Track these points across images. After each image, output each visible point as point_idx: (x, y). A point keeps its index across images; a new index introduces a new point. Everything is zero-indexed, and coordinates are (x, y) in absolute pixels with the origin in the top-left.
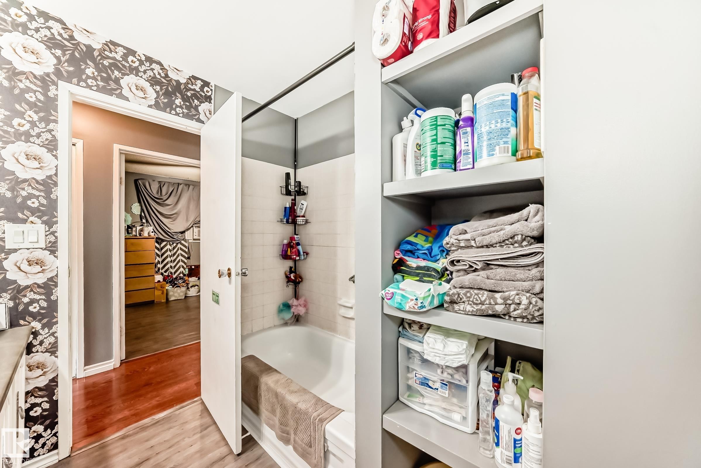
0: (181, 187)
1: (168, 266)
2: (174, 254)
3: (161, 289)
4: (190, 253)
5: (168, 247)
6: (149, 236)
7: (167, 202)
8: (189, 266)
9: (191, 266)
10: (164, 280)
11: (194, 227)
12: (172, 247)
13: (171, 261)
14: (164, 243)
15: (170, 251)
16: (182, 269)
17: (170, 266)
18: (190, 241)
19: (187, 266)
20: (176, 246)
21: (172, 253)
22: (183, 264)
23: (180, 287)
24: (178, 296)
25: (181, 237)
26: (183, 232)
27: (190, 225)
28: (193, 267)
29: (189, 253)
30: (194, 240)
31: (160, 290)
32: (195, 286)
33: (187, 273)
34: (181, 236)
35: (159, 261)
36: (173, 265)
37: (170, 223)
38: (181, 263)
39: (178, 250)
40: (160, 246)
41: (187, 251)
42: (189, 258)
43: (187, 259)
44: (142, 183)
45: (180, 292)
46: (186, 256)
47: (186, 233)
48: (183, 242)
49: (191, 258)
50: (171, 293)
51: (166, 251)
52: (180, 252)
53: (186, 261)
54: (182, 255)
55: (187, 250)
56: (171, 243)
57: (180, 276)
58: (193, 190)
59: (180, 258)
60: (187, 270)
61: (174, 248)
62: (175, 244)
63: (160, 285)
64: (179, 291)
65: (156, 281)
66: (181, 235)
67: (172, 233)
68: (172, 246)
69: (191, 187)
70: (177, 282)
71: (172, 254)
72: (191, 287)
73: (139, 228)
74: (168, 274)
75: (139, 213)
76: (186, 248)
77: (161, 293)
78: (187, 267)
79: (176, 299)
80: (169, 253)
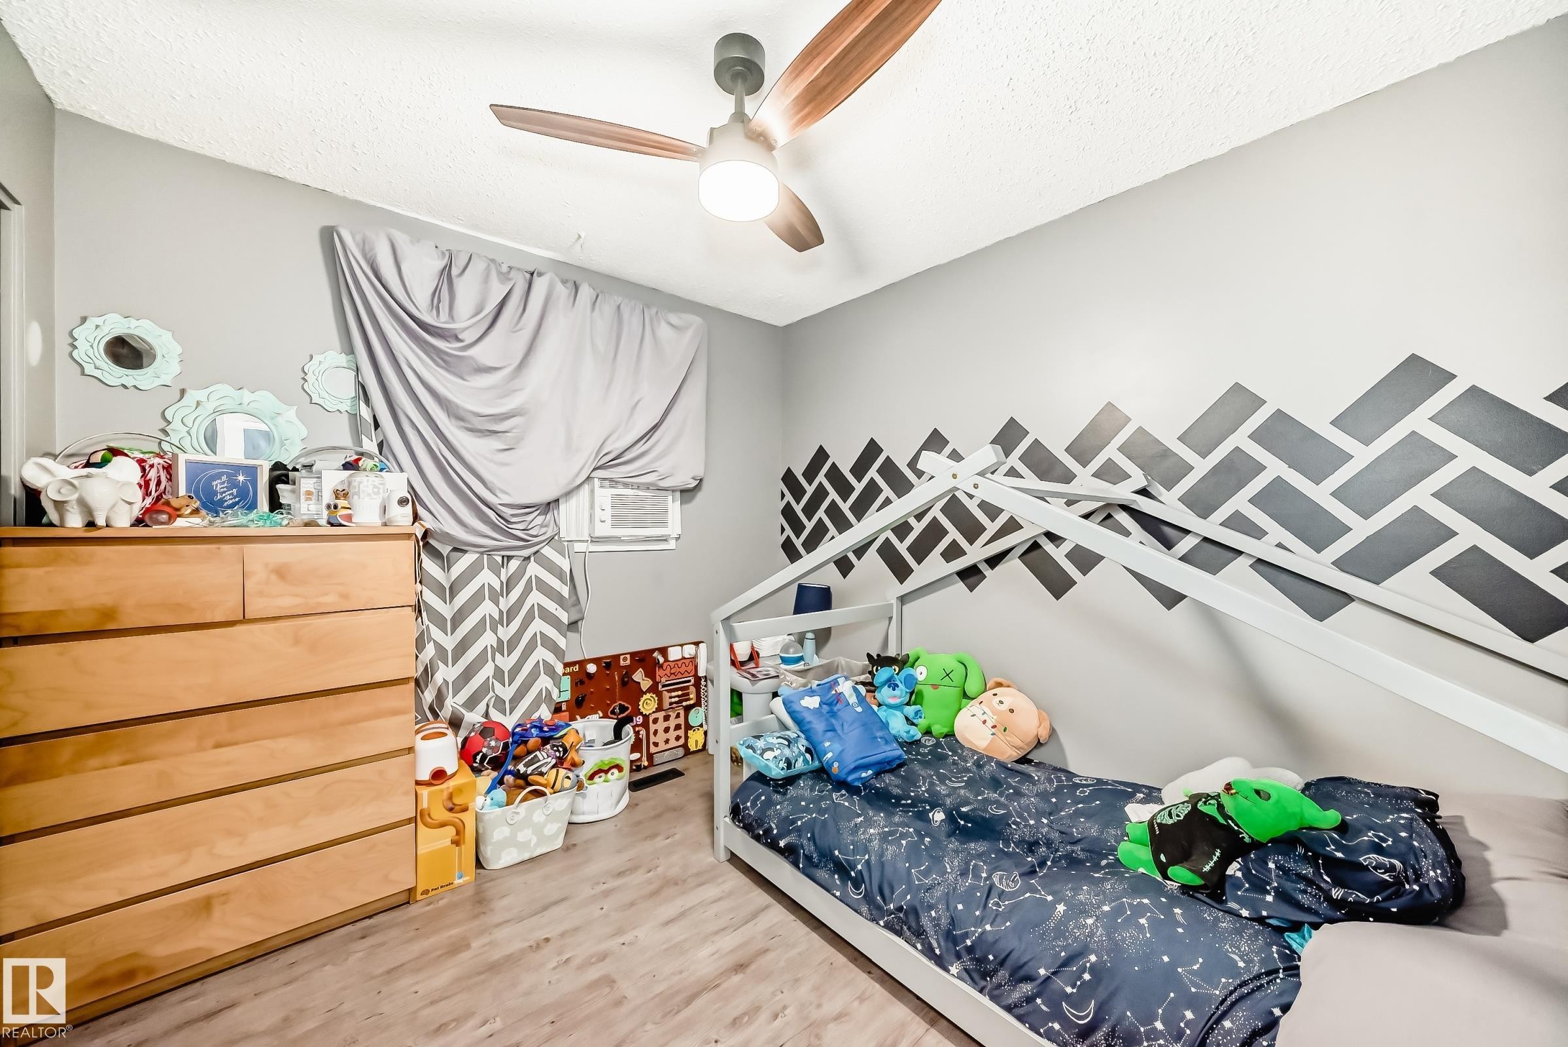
0: (540, 285)
1: (487, 671)
2: (511, 614)
3: (448, 816)
4: (578, 602)
5: (486, 577)
6: (385, 524)
7: (482, 353)
8: (573, 664)
9: (582, 663)
10: (467, 754)
11: (597, 482)
12: (504, 579)
13: (500, 648)
14: (463, 563)
15: (495, 598)
16: (544, 682)
17: (491, 674)
18: (579, 547)
19: (566, 665)
20: (521, 571)
21: (505, 604)
22: (551, 658)
23: (542, 794)
24: (534, 840)
25: (544, 530)
26: (550, 506)
27: (581, 469)
28: (592, 668)
29: (573, 602)
30: (595, 540)
31: (443, 825)
32: (606, 772)
33: (566, 696)
34: (542, 526)
35: (441, 650)
36: (506, 663)
37: (491, 461)
38: (541, 654)
39: (527, 591)
40: (448, 578)
41: (567, 596)
42: (573, 625)
43: (569, 634)
44: (357, 245)
45: (543, 818)
46: (564, 617)
47: (562, 506)
48: (548, 551)
49: (583, 626)
50: (497, 834)
51: (476, 600)
52: (536, 597)
53: (562, 642)
54: (546, 616)
55: (565, 591)
56: (499, 559)
57: (535, 716)
58: (593, 309)
59: (538, 625)
60: (566, 682)
61: (509, 585)
62: (514, 565)
63: (445, 795)
64: (538, 817)
65: (425, 776)
66: (539, 520)
67: (500, 507)
68: (503, 571)
69: (586, 292)
70: (530, 770)
71: (501, 612)
72: (591, 777)
73: (334, 478)
74: (486, 715)
75: (346, 406)
76: (561, 580)
77: (448, 842)
78: (568, 670)
79: (526, 856)
80: (487, 608)
